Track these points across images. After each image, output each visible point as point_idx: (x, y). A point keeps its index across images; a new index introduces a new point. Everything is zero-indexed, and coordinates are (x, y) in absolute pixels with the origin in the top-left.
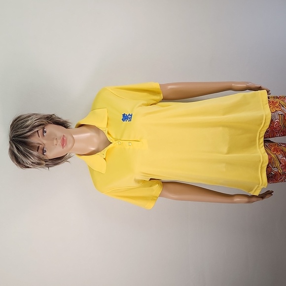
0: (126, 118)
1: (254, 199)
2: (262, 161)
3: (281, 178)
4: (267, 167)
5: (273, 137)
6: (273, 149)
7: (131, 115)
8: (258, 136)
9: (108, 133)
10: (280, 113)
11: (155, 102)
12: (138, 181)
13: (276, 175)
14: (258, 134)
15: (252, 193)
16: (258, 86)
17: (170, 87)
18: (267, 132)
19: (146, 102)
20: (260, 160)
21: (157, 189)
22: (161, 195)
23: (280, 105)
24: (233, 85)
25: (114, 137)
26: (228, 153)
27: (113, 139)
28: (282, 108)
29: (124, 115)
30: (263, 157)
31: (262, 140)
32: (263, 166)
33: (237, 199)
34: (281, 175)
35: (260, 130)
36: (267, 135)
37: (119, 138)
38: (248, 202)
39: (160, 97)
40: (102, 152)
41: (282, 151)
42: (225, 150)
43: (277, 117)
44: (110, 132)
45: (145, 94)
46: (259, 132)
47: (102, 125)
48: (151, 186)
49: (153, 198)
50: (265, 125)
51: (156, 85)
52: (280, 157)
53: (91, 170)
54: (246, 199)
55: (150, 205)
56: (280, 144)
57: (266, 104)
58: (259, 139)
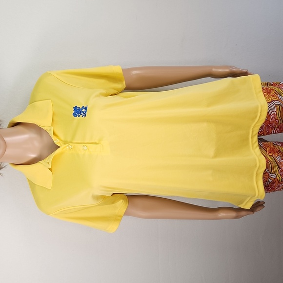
0: (79, 112)
1: (243, 213)
2: (258, 165)
3: (279, 186)
4: (264, 174)
5: (268, 134)
6: (269, 150)
7: (86, 108)
8: (251, 133)
9: (54, 134)
10: (277, 103)
11: (116, 92)
12: (97, 198)
13: (273, 182)
14: (251, 131)
15: (241, 206)
16: (245, 70)
17: (134, 72)
18: (262, 127)
19: (104, 91)
20: (256, 165)
21: (121, 206)
22: (126, 213)
23: (276, 93)
24: (213, 69)
25: (62, 138)
26: (215, 156)
27: (61, 142)
28: (280, 97)
29: (75, 108)
30: (259, 161)
31: (256, 138)
32: (259, 171)
33: (222, 214)
34: (279, 182)
35: (253, 125)
36: (261, 132)
37: (69, 140)
38: (236, 217)
39: (123, 85)
40: (46, 160)
41: (280, 152)
42: (212, 152)
43: (274, 109)
44: (57, 132)
45: (102, 81)
46: (252, 128)
47: (45, 123)
48: (113, 203)
49: (116, 218)
50: (261, 119)
51: (117, 70)
52: (278, 159)
53: (32, 185)
54: (233, 214)
55: (113, 227)
56: (275, 144)
57: (260, 92)
58: (253, 137)
